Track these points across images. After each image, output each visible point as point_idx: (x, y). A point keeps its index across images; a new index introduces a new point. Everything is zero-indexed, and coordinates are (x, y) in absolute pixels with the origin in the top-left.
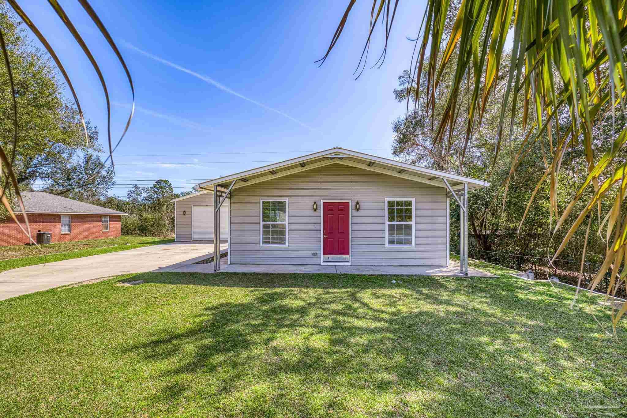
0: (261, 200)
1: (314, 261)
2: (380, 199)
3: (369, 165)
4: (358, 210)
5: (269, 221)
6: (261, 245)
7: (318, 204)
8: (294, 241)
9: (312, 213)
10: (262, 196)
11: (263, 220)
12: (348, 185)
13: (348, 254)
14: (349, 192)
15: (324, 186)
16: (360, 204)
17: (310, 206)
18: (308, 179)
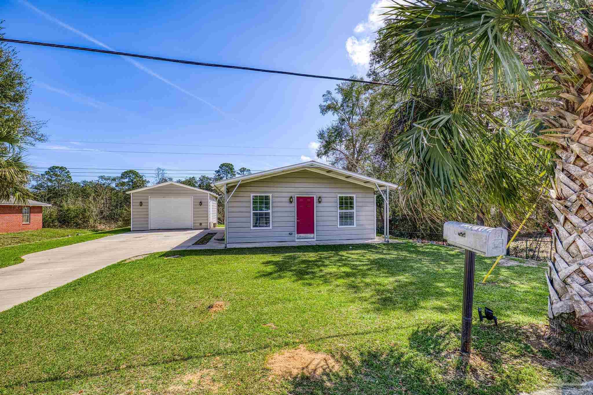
0: (252, 195)
1: (290, 238)
2: (333, 195)
3: (327, 172)
4: (320, 202)
5: (257, 210)
6: (252, 228)
7: (293, 198)
8: (276, 225)
9: (288, 204)
10: (252, 192)
11: (253, 210)
12: (311, 185)
13: (313, 233)
14: (314, 190)
15: (297, 185)
16: (322, 198)
17: (287, 199)
18: (286, 180)
